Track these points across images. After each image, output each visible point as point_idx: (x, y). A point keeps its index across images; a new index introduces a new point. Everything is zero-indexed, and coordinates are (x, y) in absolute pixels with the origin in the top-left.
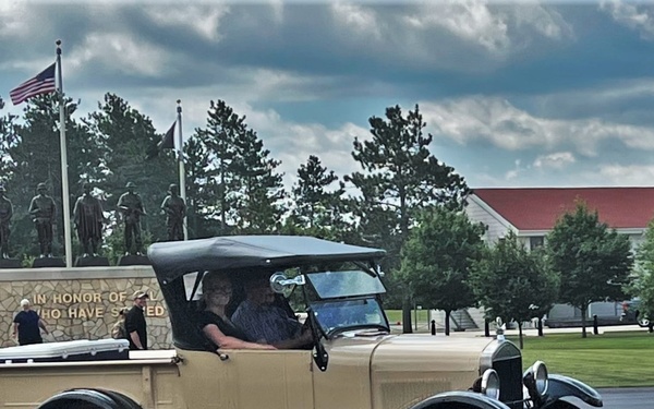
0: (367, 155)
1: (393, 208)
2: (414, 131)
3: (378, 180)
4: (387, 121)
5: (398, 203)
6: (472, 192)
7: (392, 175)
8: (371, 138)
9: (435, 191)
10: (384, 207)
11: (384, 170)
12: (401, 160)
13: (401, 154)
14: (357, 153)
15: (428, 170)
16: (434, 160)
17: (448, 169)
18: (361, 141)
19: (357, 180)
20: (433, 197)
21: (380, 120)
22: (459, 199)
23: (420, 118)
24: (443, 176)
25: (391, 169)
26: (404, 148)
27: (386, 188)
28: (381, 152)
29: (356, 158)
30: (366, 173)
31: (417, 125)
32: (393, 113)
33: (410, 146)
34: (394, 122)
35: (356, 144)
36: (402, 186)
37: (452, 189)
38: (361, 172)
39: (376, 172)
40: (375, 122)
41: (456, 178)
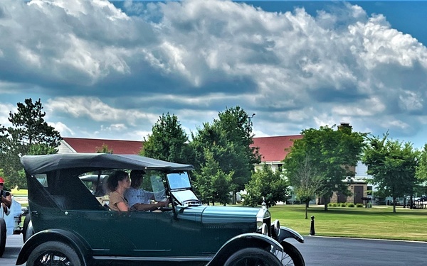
0: (15, 119)
1: (26, 144)
2: (38, 110)
3: (20, 131)
4: (26, 105)
5: (28, 142)
6: (62, 139)
7: (27, 129)
8: (17, 112)
9: (46, 137)
10: (22, 144)
11: (23, 127)
12: (31, 123)
13: (31, 120)
14: (11, 118)
15: (43, 128)
16: (46, 124)
17: (52, 128)
18: (13, 113)
19: (10, 130)
20: (45, 140)
21: (22, 104)
22: (56, 141)
23: (41, 105)
24: (49, 131)
25: (26, 126)
26: (33, 118)
27: (23, 135)
28: (22, 119)
29: (10, 121)
30: (14, 128)
31: (40, 108)
32: (28, 101)
33: (35, 117)
34: (29, 106)
35: (10, 114)
36: (31, 134)
37: (53, 137)
38: (12, 127)
39: (19, 127)
40: (20, 105)
41: (56, 132)
